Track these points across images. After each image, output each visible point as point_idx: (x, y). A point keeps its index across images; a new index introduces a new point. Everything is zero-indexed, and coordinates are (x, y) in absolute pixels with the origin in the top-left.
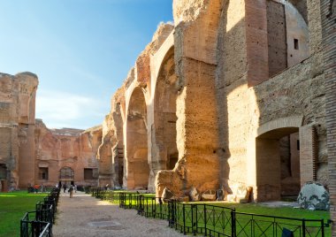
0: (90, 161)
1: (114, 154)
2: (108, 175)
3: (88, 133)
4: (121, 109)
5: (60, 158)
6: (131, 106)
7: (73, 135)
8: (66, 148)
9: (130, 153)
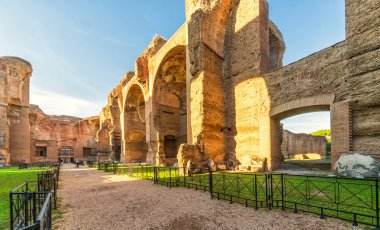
0: (88, 142)
1: (111, 137)
2: (106, 153)
3: (87, 121)
4: (119, 102)
5: (59, 139)
6: (128, 101)
7: (72, 122)
8: (65, 131)
9: (127, 135)
